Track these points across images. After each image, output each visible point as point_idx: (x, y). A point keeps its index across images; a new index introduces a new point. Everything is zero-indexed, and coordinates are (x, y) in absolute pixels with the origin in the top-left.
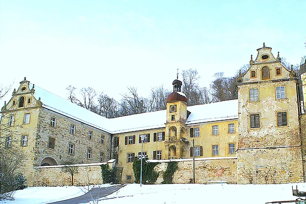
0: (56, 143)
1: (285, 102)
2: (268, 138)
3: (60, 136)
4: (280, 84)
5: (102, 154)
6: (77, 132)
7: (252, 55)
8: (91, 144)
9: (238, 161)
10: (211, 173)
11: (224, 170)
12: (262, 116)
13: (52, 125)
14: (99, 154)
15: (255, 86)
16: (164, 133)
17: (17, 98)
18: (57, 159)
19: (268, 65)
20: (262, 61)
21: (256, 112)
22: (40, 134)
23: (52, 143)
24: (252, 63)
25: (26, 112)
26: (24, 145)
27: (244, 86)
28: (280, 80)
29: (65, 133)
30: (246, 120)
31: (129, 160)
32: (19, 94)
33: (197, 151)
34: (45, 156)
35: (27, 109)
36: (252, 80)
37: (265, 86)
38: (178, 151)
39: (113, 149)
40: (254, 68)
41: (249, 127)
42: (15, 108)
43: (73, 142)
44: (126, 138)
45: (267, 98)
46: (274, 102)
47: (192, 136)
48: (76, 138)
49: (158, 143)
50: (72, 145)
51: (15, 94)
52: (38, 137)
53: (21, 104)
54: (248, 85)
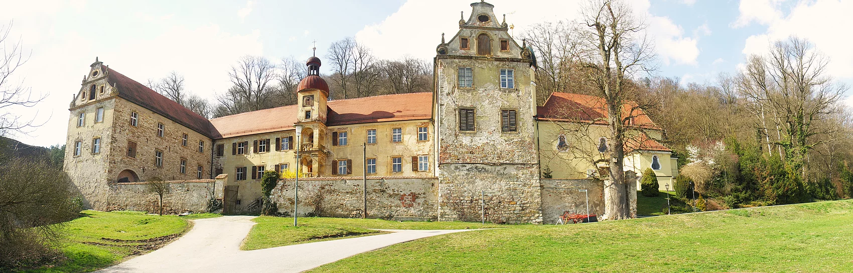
0: (138, 150)
1: (513, 95)
2: (488, 149)
3: (143, 139)
4: (507, 66)
5: (200, 167)
6: (166, 134)
7: (462, 12)
8: (187, 153)
9: (441, 183)
10: (393, 200)
11: (414, 197)
12: (479, 112)
13: (132, 123)
14: (196, 168)
15: (466, 62)
16: (291, 139)
17: (88, 87)
18: (139, 173)
19: (489, 33)
20: (478, 23)
21: (468, 105)
22: (116, 135)
23: (132, 150)
24: (463, 25)
25: (98, 105)
26: (96, 152)
27: (449, 60)
28: (508, 59)
29: (151, 135)
30: (452, 118)
31: (238, 176)
32: (90, 82)
33: (342, 166)
34: (123, 167)
35: (99, 101)
36: (462, 52)
37: (483, 66)
38: (315, 166)
39: (214, 161)
40: (467, 33)
41: (457, 129)
42: (85, 102)
43: (161, 147)
44: (234, 145)
45: (486, 85)
46: (497, 93)
47: (335, 143)
48: (166, 144)
49: (282, 153)
50: (160, 153)
51: (85, 83)
52: (114, 140)
53: (92, 96)
54: (457, 60)
